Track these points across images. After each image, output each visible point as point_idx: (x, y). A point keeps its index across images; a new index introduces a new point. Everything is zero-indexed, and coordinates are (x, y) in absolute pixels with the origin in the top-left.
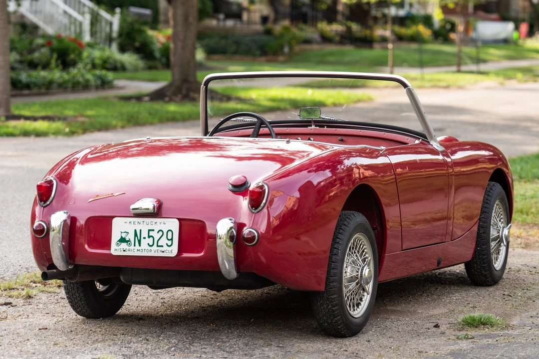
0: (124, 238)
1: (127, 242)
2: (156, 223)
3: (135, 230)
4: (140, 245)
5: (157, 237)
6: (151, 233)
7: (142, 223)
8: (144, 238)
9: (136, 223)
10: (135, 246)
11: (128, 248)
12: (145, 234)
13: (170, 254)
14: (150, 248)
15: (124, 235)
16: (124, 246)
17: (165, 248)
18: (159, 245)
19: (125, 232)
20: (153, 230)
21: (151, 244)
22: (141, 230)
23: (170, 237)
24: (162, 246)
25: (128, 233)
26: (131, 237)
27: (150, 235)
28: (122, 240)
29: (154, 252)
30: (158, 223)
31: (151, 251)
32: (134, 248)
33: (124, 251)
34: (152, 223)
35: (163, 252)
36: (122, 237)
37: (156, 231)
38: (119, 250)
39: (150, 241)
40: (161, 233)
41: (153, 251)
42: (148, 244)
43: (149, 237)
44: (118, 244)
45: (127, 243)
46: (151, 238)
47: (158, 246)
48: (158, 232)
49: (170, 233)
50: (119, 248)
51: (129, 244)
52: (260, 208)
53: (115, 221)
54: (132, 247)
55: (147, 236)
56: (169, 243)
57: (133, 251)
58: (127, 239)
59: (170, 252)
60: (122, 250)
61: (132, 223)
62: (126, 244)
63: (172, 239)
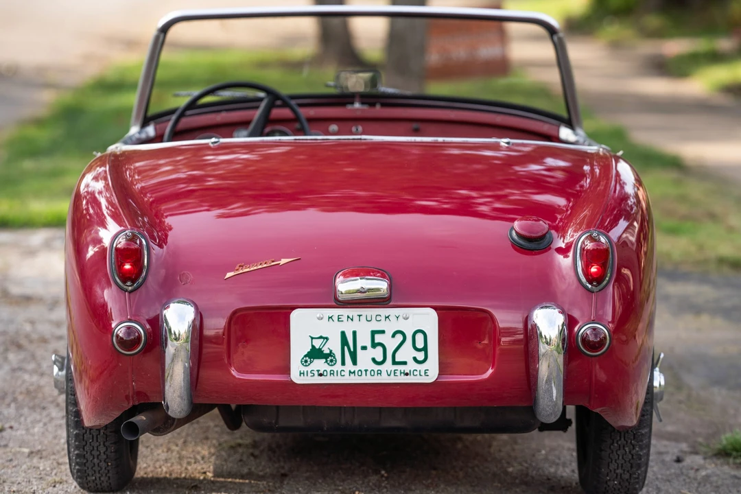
0: (320, 349)
1: (326, 356)
2: (387, 317)
3: (343, 333)
4: (355, 362)
5: (391, 345)
6: (378, 338)
7: (356, 318)
8: (364, 348)
9: (344, 318)
10: (343, 363)
11: (329, 368)
12: (364, 339)
13: (424, 377)
14: (376, 368)
15: (317, 344)
16: (319, 364)
17: (412, 366)
18: (397, 360)
19: (321, 337)
20: (383, 332)
21: (380, 359)
22: (354, 333)
23: (420, 345)
24: (405, 363)
25: (327, 339)
26: (334, 346)
27: (376, 341)
28: (315, 354)
29: (387, 375)
30: (392, 318)
31: (379, 372)
32: (343, 368)
33: (321, 375)
34: (378, 318)
35: (407, 374)
36: (313, 346)
37: (389, 333)
38: (310, 374)
39: (378, 353)
40: (399, 338)
41: (384, 374)
42: (374, 360)
43: (374, 345)
44: (306, 361)
45: (326, 358)
46: (380, 349)
47: (394, 363)
48: (393, 336)
49: (420, 337)
50: (309, 369)
51: (331, 361)
52: (605, 282)
53: (297, 317)
54: (338, 367)
55: (369, 344)
56: (421, 356)
57: (342, 374)
58: (326, 351)
59: (423, 373)
60: (316, 373)
61: (335, 318)
62: (324, 360)
63: (425, 349)
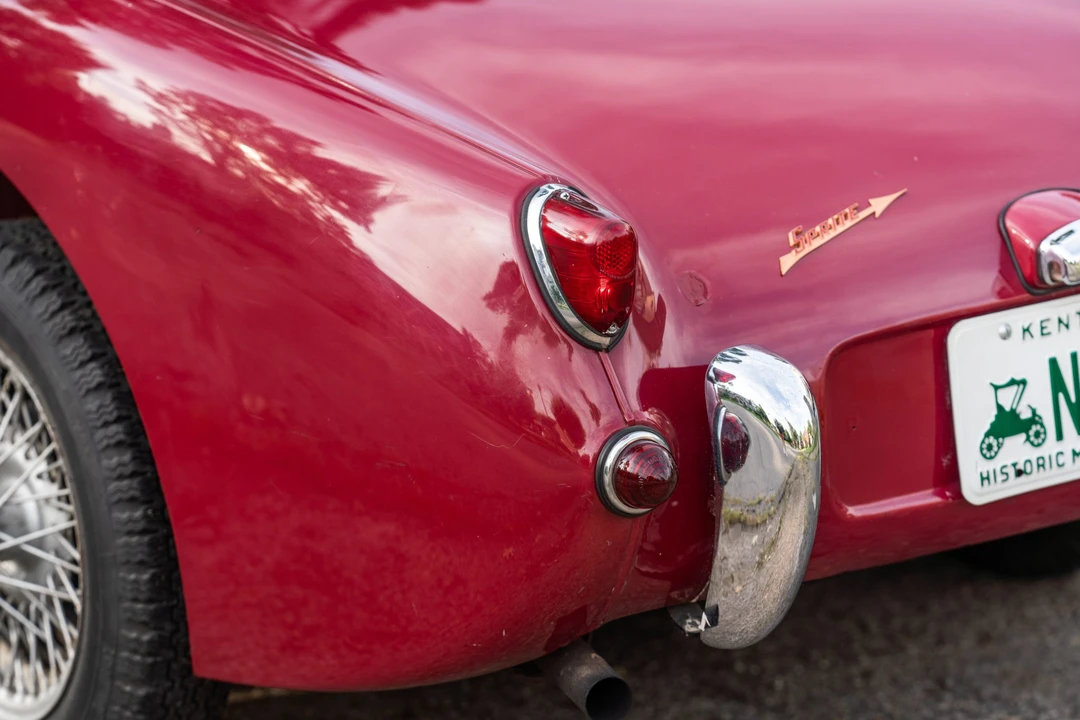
0: (1013, 411)
1: (1026, 426)
3: (1053, 363)
7: (1074, 321)
9: (1052, 326)
10: (1060, 436)
11: (1033, 454)
15: (1007, 399)
16: (1015, 448)
19: (1013, 382)
22: (1074, 356)
25: (1024, 382)
26: (1039, 396)
28: (1007, 424)
32: (1060, 446)
33: (1019, 473)
36: (1000, 408)
38: (1000, 478)
44: (990, 447)
45: (1027, 431)
50: (997, 464)
51: (1037, 435)
53: (961, 340)
54: (1051, 446)
57: (1058, 462)
58: (1025, 415)
60: (1011, 472)
61: (1036, 330)
62: (1023, 436)
